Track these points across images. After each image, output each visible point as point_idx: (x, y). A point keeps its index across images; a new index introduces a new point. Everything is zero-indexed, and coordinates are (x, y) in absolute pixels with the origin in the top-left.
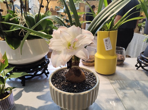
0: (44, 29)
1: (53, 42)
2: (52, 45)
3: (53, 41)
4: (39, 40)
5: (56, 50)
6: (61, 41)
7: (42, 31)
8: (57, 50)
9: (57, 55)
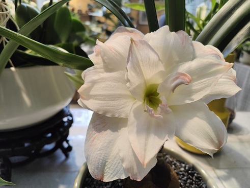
0: (63, 42)
1: (94, 83)
2: (91, 93)
3: (95, 77)
4: (51, 68)
5: (106, 112)
6: (128, 81)
7: (59, 46)
8: (109, 115)
9: (109, 131)
